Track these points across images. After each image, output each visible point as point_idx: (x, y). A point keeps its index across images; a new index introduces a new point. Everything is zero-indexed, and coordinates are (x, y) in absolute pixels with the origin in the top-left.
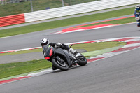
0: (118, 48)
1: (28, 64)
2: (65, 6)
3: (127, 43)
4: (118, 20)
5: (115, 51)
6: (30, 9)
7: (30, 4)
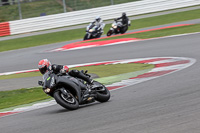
0: (142, 72)
1: (14, 94)
2: (68, 11)
3: (156, 66)
4: (144, 33)
5: (139, 77)
6: (18, 15)
7: (17, 8)
